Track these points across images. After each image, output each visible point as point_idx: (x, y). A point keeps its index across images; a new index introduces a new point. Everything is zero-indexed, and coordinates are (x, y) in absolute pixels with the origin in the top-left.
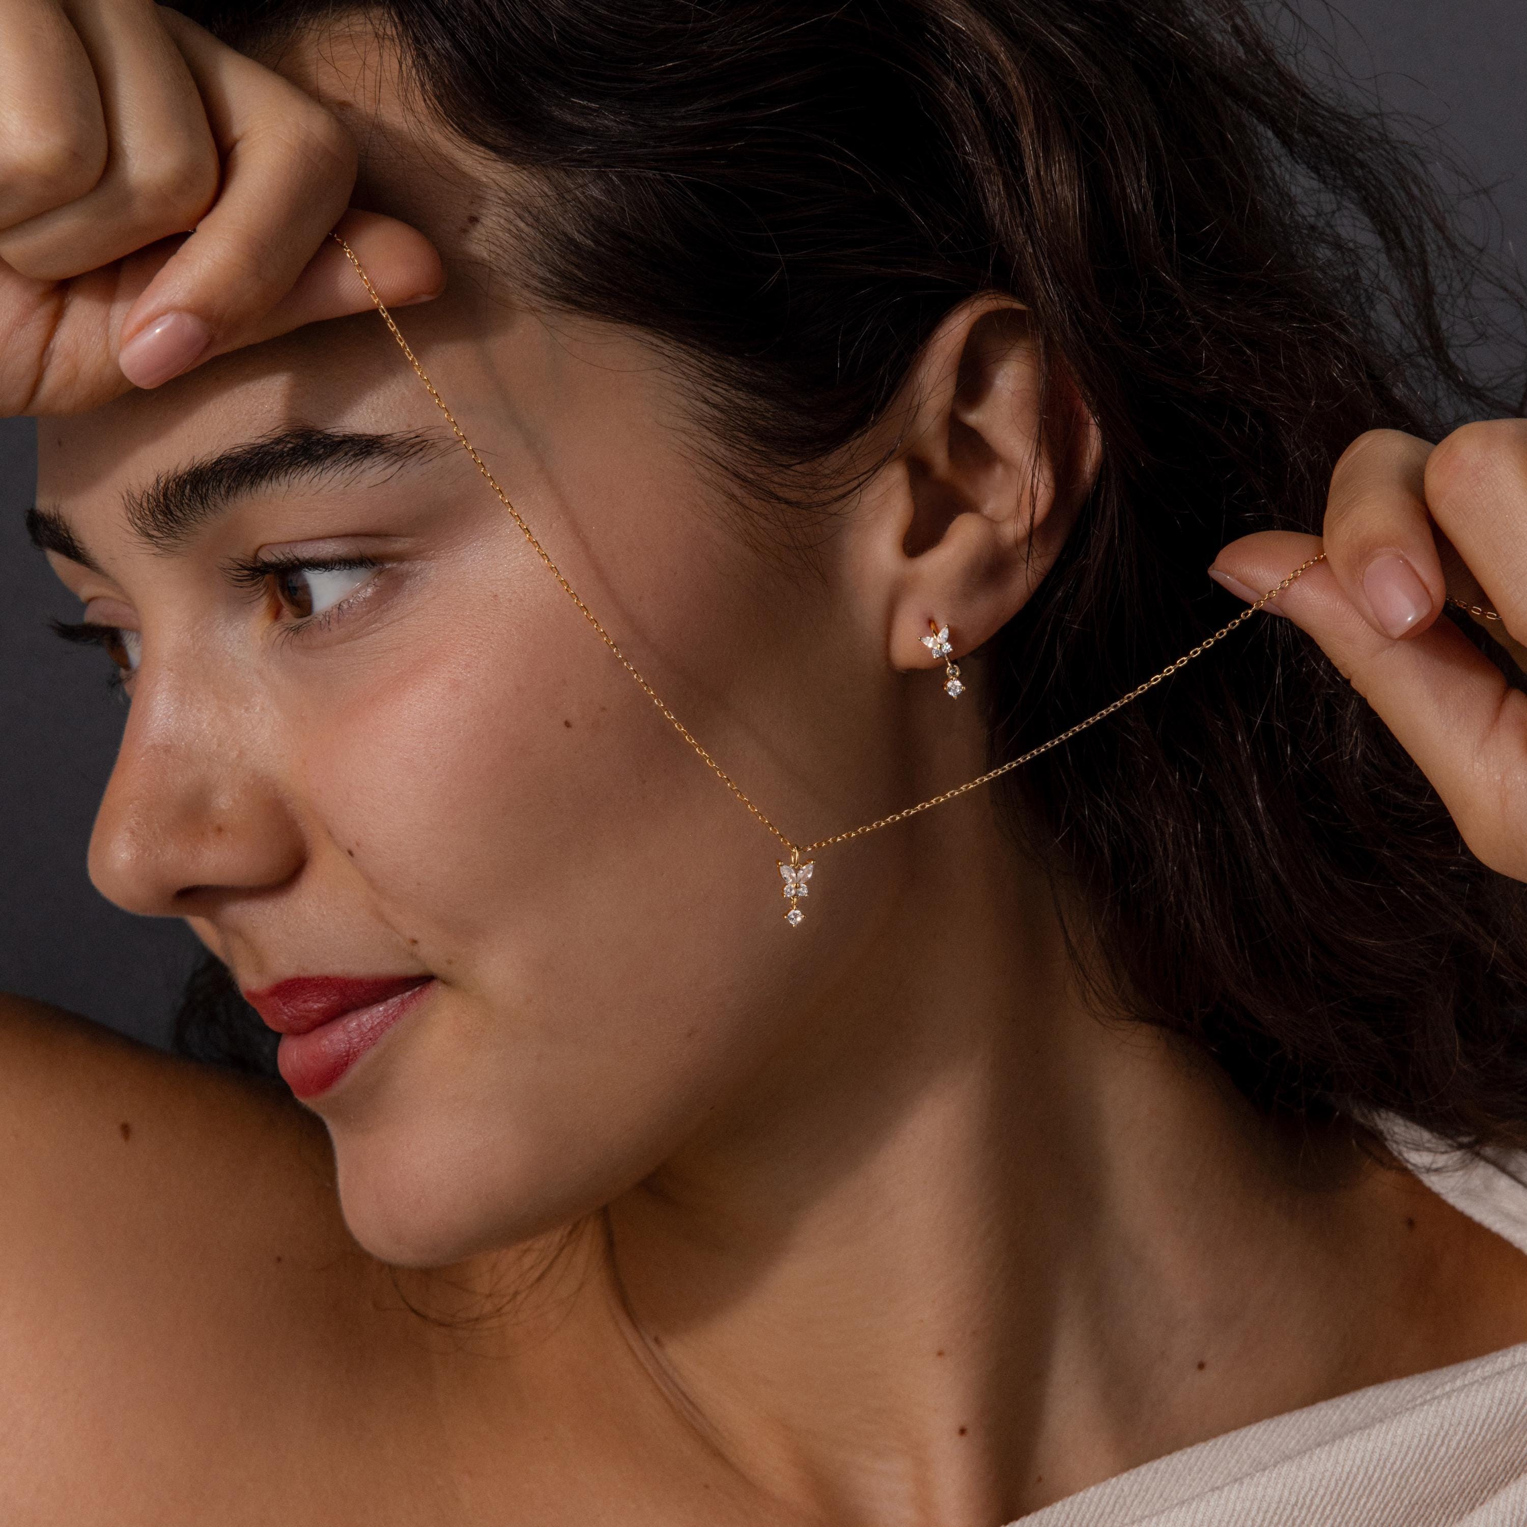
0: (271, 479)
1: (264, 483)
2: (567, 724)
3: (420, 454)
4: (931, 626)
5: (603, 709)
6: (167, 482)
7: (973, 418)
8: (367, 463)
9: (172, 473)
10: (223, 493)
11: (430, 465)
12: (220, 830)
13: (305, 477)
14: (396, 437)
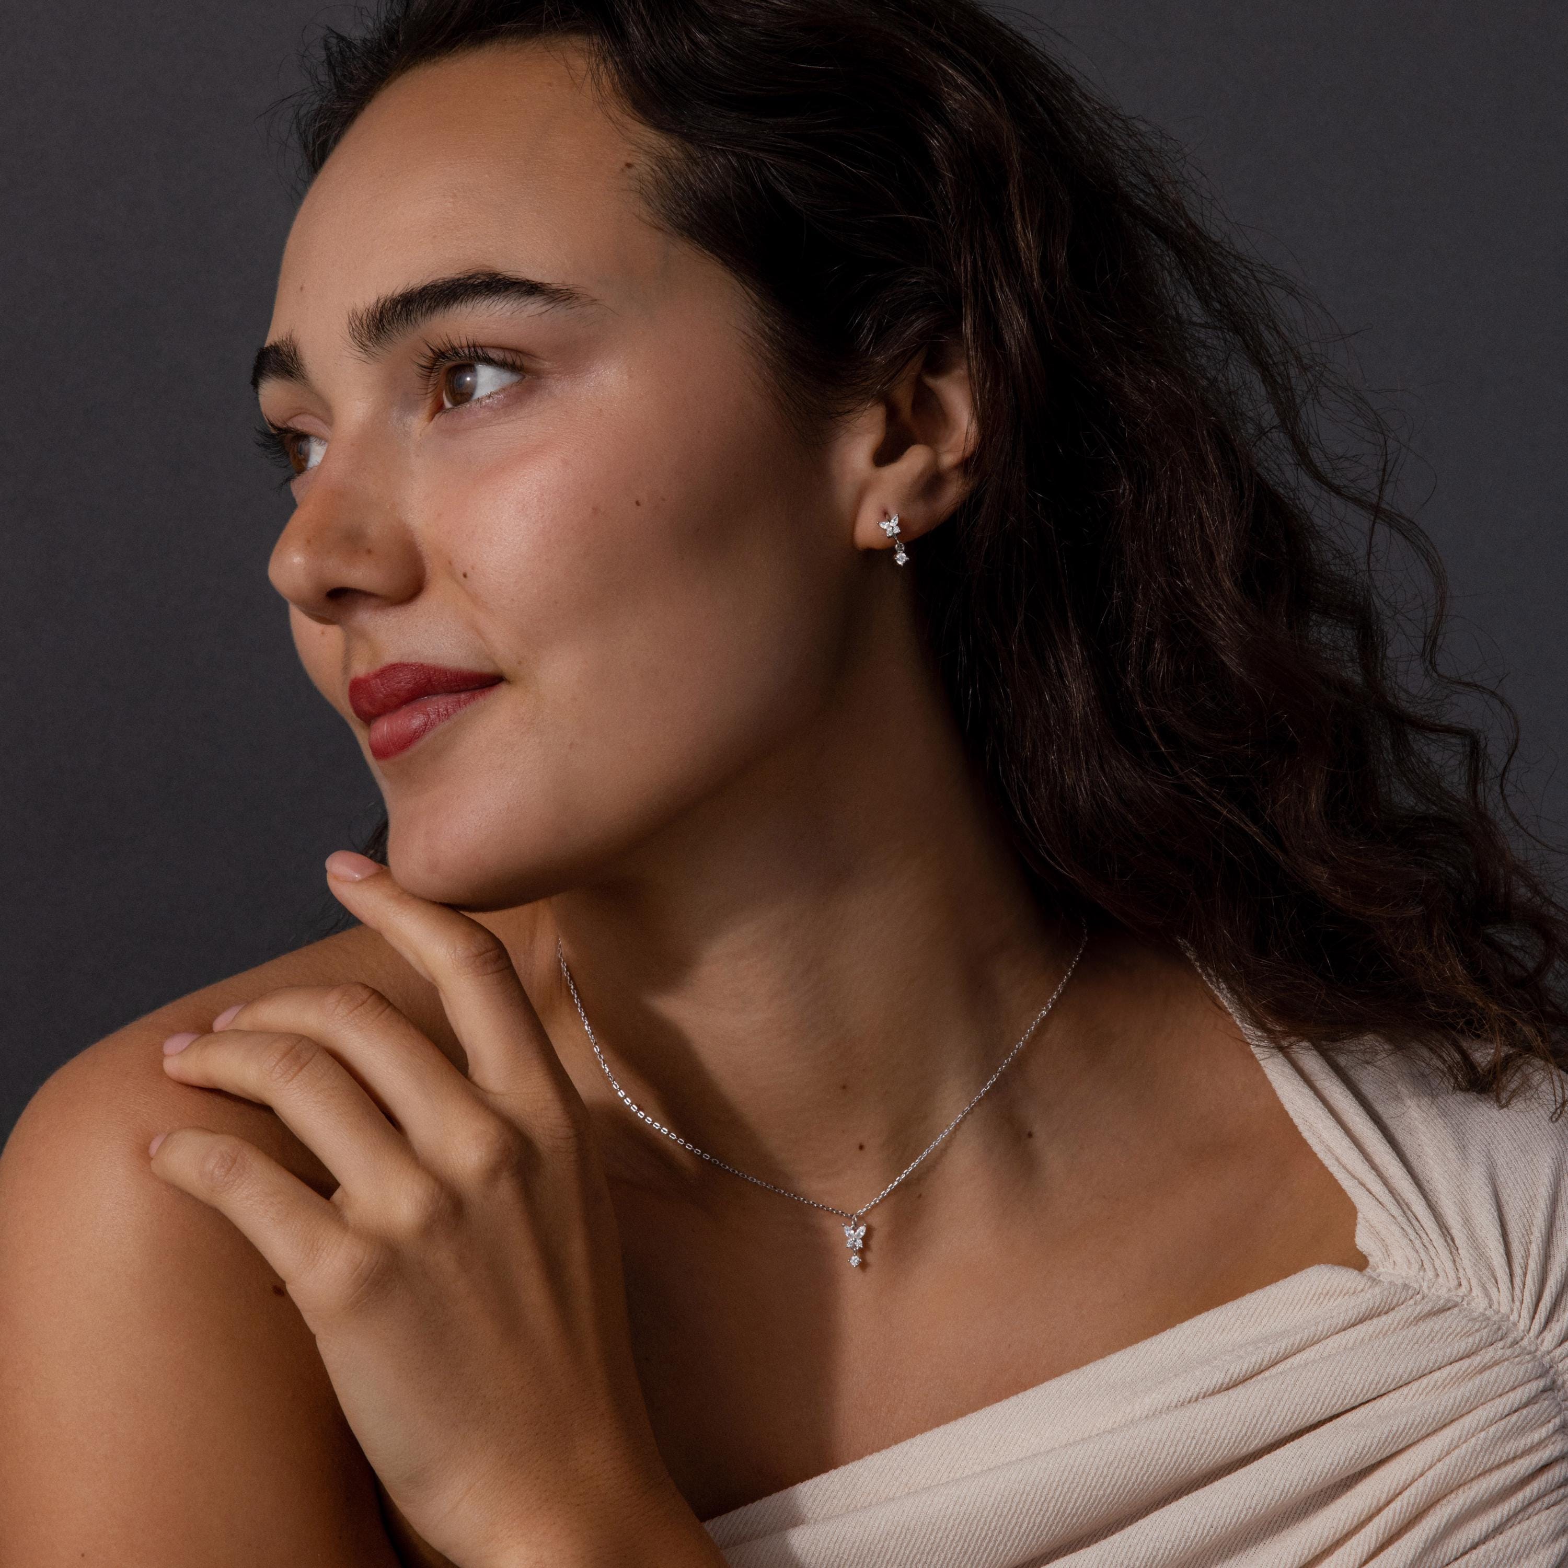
0: (462, 302)
1: (455, 305)
2: (638, 503)
3: (568, 302)
4: (886, 516)
5: (664, 500)
6: (386, 301)
7: (930, 381)
8: (532, 299)
9: (390, 294)
10: (424, 310)
11: (573, 310)
12: (369, 552)
13: (485, 302)
14: (554, 286)
